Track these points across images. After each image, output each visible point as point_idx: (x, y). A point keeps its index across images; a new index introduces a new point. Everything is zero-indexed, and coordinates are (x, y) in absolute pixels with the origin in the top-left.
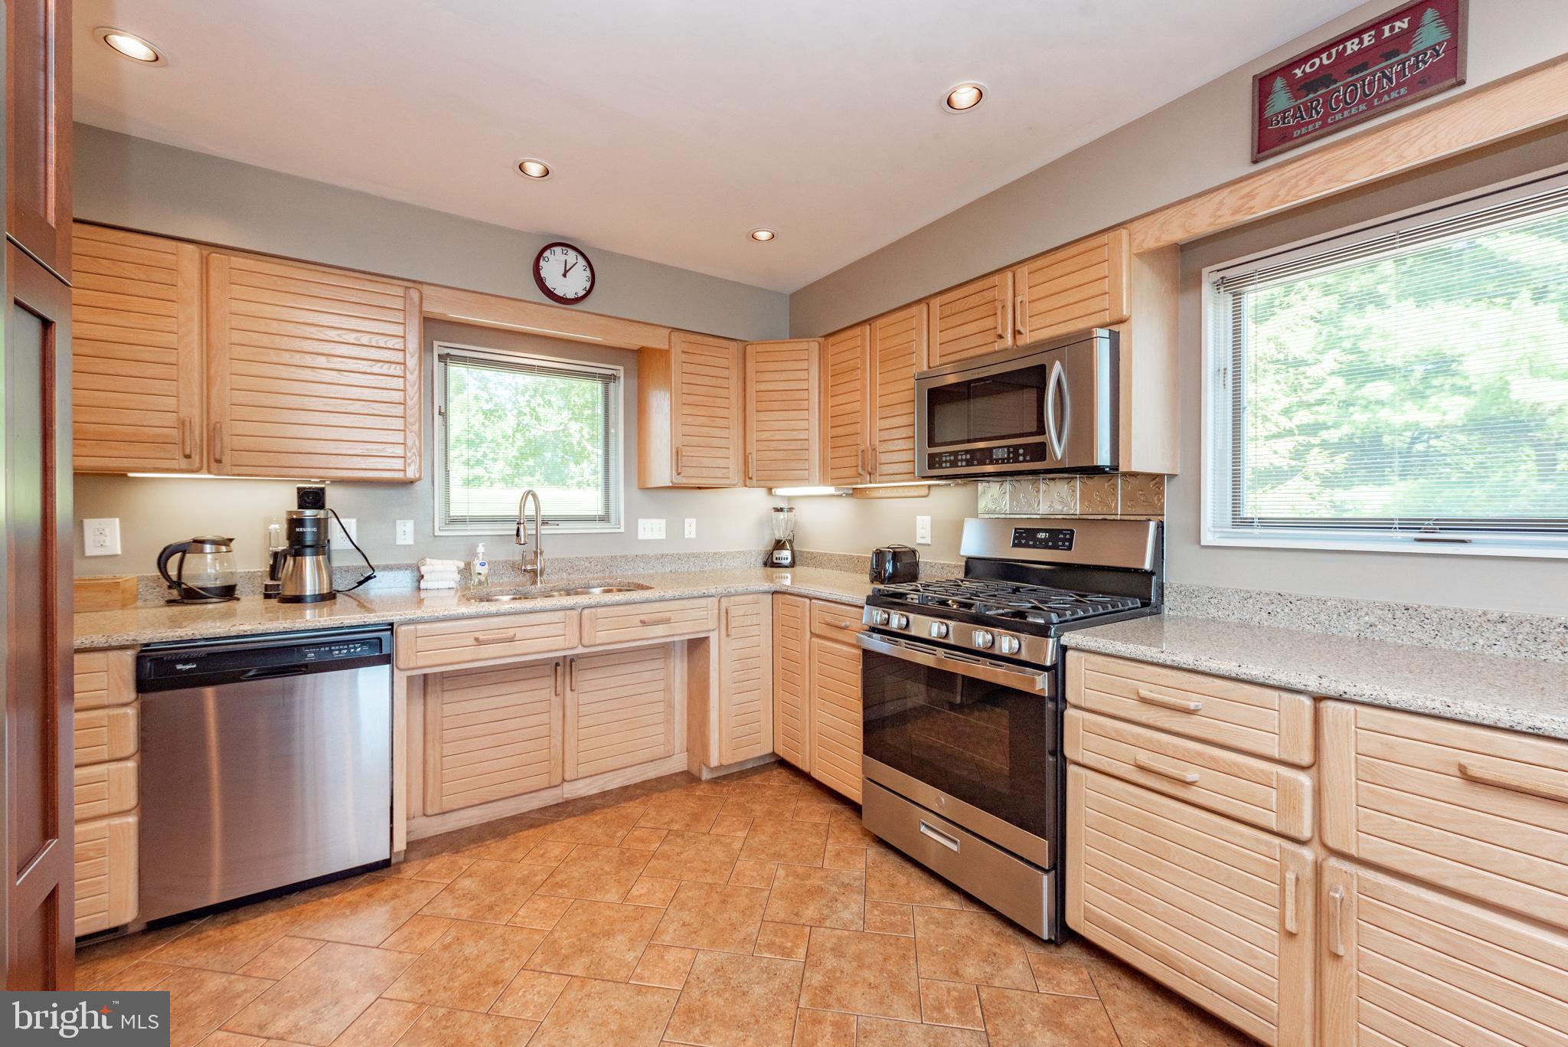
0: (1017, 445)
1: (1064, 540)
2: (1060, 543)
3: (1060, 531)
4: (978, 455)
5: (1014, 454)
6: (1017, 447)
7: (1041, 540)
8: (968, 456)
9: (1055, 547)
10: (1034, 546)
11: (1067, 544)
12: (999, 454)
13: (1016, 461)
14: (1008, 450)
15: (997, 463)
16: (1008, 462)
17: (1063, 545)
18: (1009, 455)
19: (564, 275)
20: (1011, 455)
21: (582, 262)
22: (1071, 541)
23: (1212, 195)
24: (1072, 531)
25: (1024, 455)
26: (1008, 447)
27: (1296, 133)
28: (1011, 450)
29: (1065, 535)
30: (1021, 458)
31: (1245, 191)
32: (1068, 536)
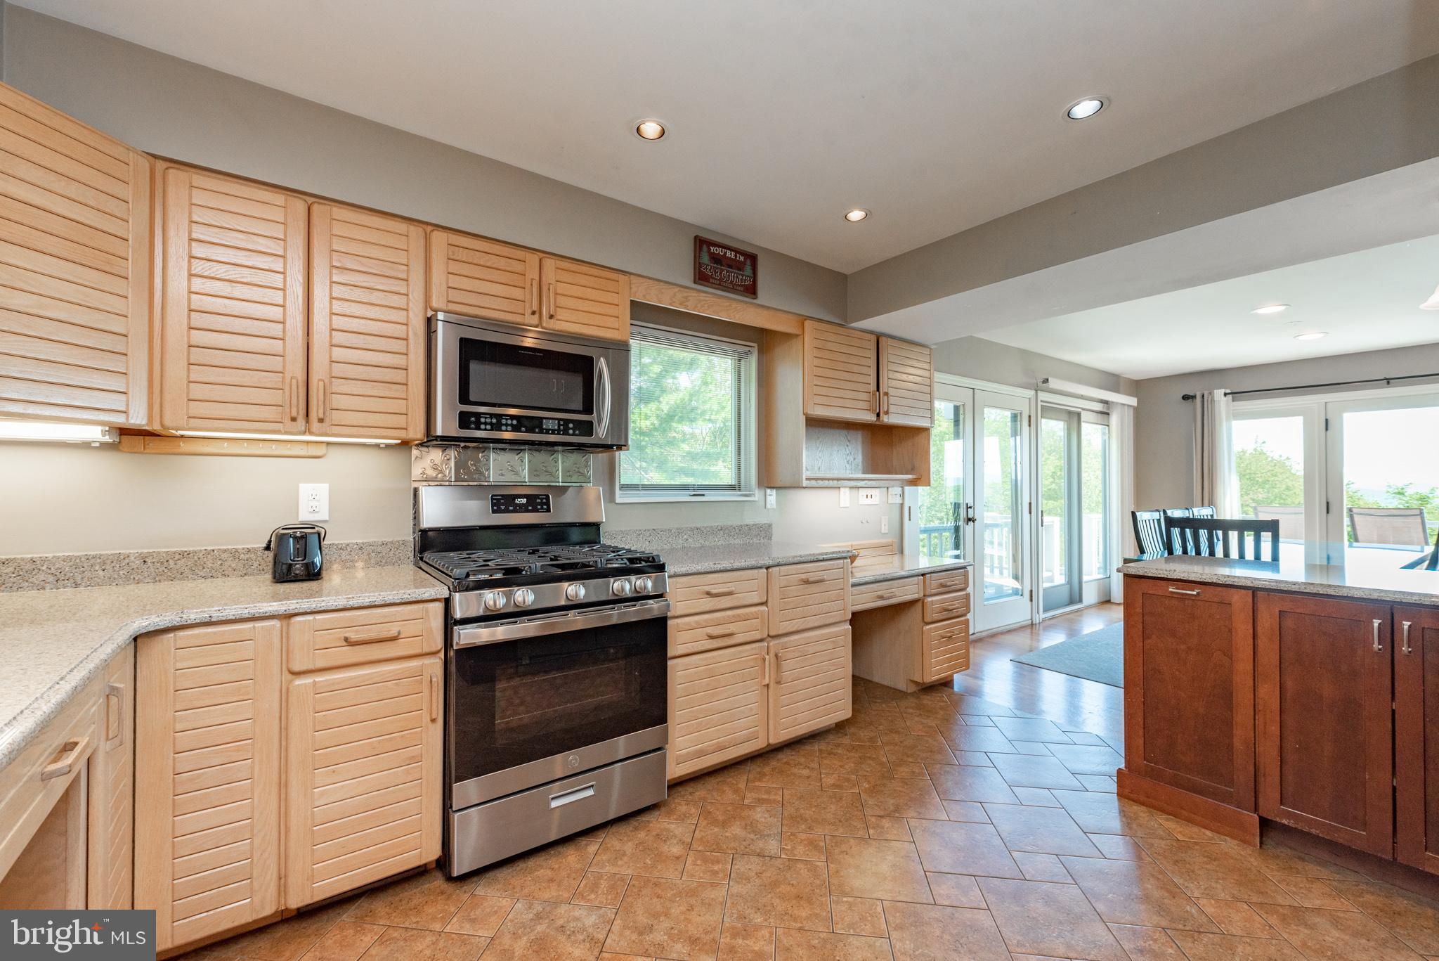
0: (567, 420)
1: (542, 504)
2: (539, 507)
3: (537, 496)
4: (526, 423)
5: (564, 427)
6: (567, 421)
7: (521, 505)
8: (515, 422)
9: (535, 510)
10: (515, 511)
11: (545, 507)
12: (548, 425)
13: (566, 433)
14: (559, 423)
15: (547, 433)
16: (559, 434)
17: (542, 508)
18: (559, 427)
20: (562, 428)
22: (548, 504)
23: (671, 287)
24: (547, 497)
25: (574, 429)
26: (559, 420)
27: (711, 280)
28: (562, 422)
29: (542, 499)
30: (571, 432)
31: (685, 294)
32: (544, 501)
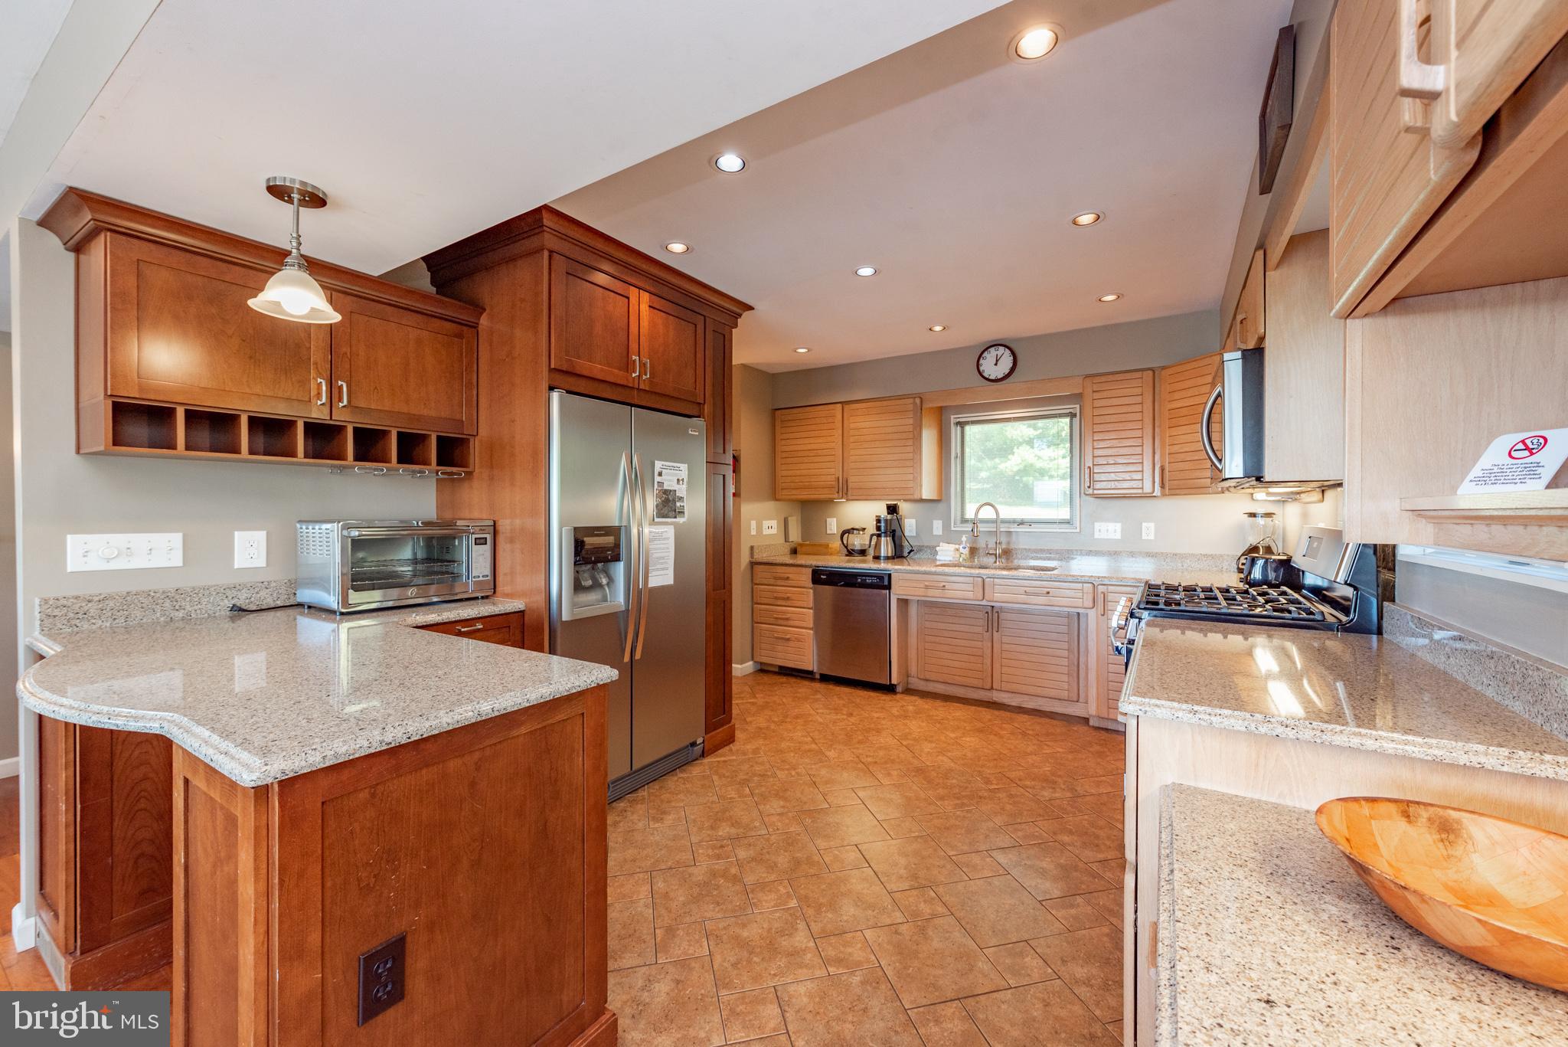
19: (996, 364)
21: (1008, 352)
